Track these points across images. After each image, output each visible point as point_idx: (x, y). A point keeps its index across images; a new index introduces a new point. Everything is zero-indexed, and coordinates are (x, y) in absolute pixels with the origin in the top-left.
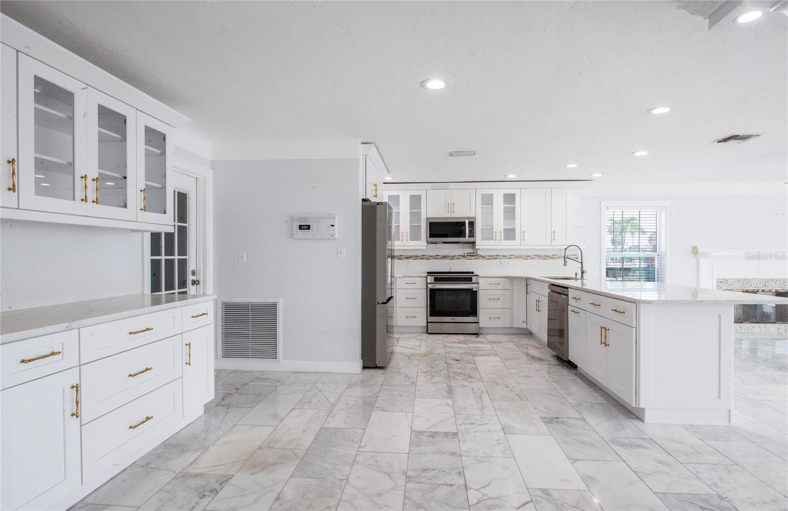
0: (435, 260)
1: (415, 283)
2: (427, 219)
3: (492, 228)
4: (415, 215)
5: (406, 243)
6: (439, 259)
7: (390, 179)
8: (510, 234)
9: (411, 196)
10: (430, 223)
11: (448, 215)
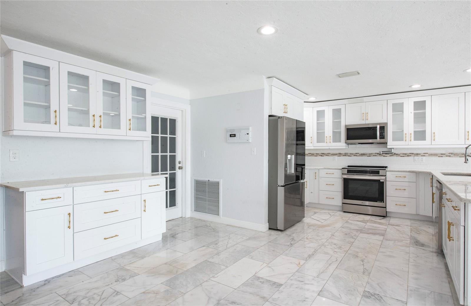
0: (355, 157)
1: (333, 174)
2: (346, 126)
3: (403, 130)
4: (336, 124)
5: (330, 144)
6: (358, 156)
7: (314, 99)
8: (420, 135)
9: (334, 110)
10: (347, 129)
11: (363, 122)
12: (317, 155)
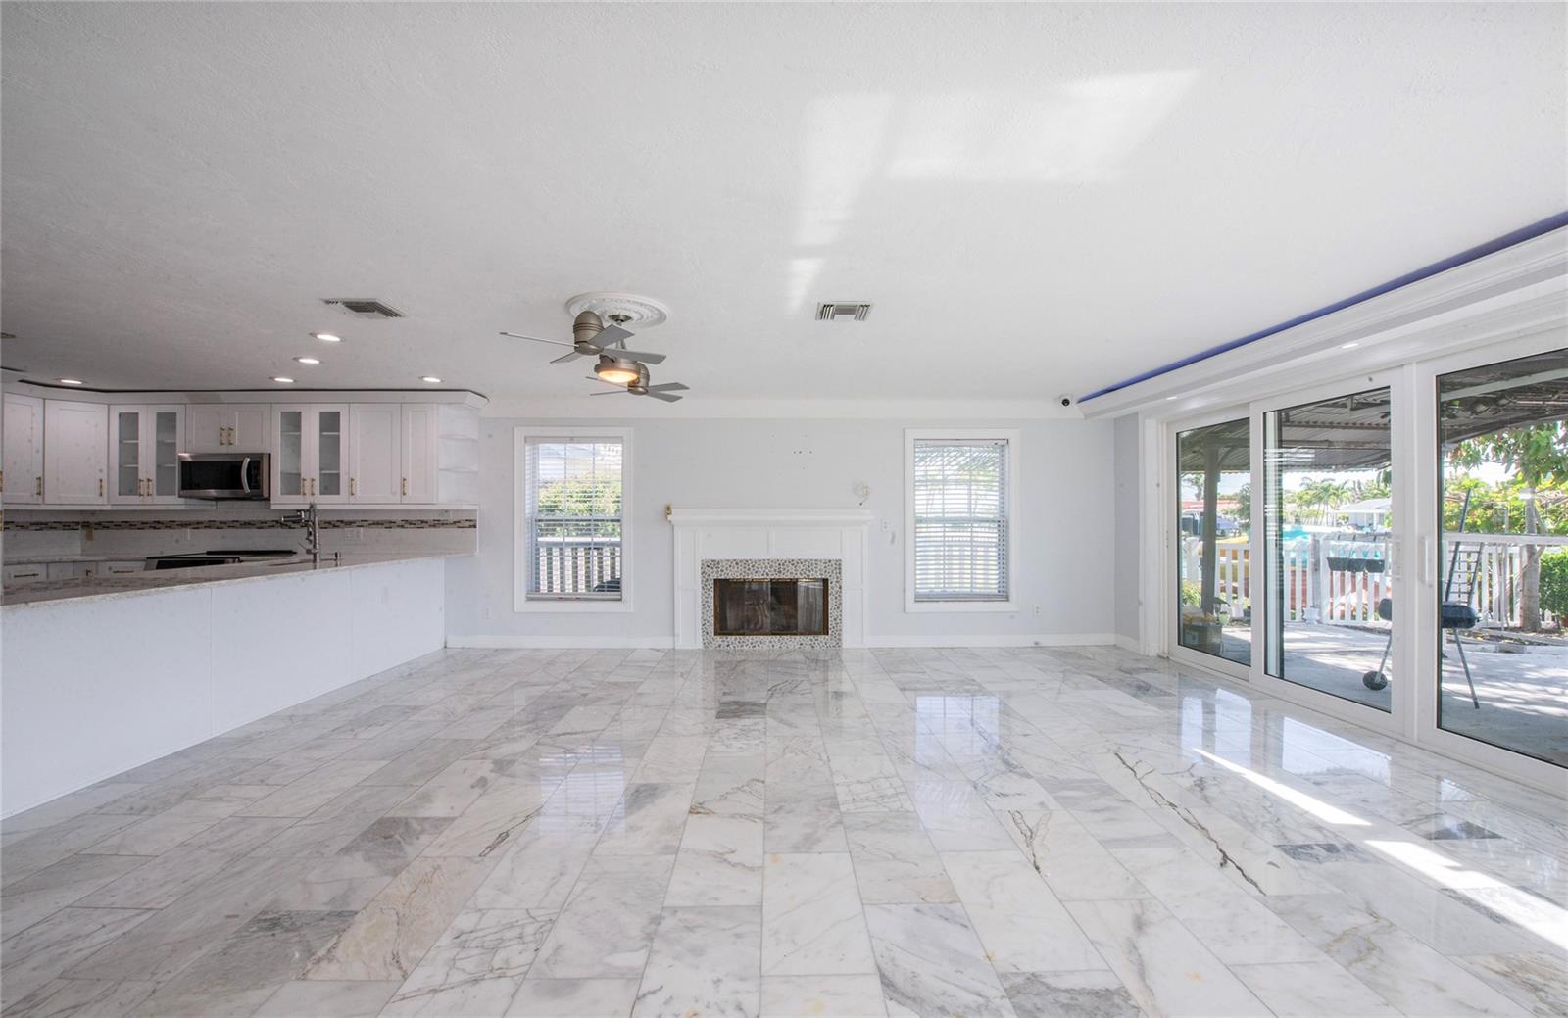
3: (300, 472)
4: (165, 448)
5: (148, 500)
8: (330, 483)
9: (159, 415)
10: (184, 465)
11: (224, 449)
12: (144, 525)
